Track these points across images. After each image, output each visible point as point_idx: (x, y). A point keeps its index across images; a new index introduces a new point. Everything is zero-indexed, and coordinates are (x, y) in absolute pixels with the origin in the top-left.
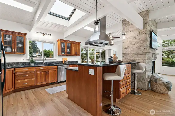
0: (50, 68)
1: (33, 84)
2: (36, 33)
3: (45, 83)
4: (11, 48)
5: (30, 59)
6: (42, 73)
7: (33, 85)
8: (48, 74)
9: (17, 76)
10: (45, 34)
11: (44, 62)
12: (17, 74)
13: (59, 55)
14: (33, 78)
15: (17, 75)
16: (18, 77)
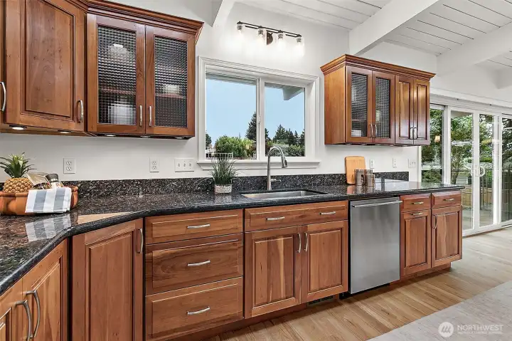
0: (316, 215)
1: (234, 310)
2: (240, 28)
3: (292, 303)
4: (132, 101)
5: (212, 164)
6: (276, 244)
7: (234, 317)
8: (303, 248)
9: (158, 264)
10: (275, 36)
11: (270, 180)
12: (156, 253)
13: (330, 140)
14: (235, 274)
15: (158, 258)
16: (159, 271)
